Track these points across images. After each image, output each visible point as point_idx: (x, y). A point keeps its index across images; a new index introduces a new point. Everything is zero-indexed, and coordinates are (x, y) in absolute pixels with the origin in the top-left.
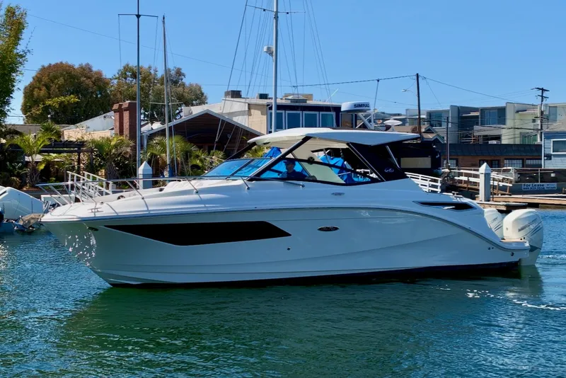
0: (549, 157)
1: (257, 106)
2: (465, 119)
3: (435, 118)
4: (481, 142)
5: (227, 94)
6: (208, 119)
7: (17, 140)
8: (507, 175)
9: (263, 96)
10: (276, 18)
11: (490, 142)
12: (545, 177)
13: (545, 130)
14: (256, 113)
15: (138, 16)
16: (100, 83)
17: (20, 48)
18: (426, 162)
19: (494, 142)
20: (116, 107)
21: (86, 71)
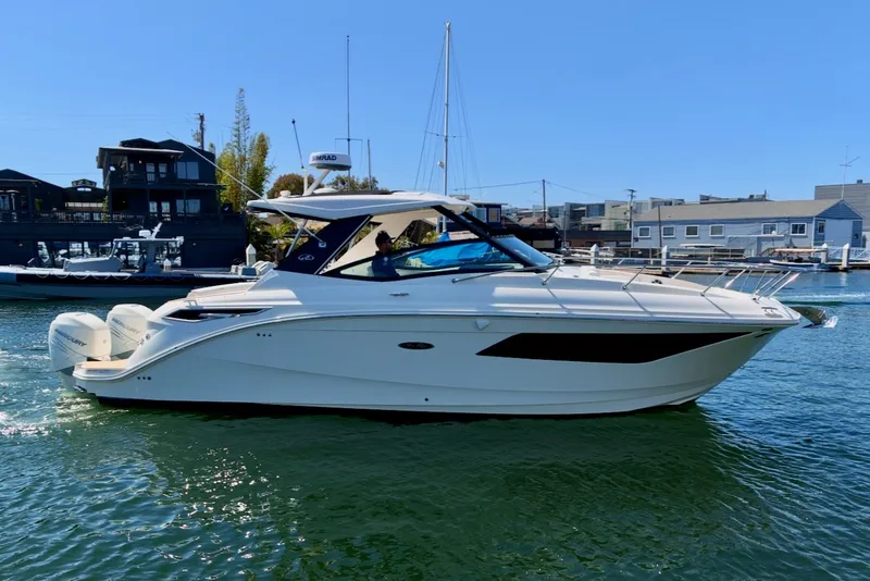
0: (636, 240)
2: (575, 212)
3: (554, 212)
4: (586, 228)
7: (267, 229)
8: (608, 253)
10: (446, 140)
11: (594, 229)
12: (634, 254)
13: (634, 220)
15: (349, 140)
17: (267, 164)
18: (550, 244)
19: (597, 229)
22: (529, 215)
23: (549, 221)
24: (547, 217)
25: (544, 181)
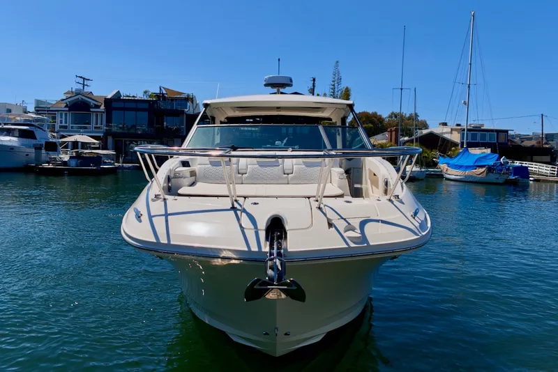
1: (456, 130)
5: (440, 124)
6: (431, 135)
9: (458, 125)
10: (469, 87)
14: (455, 133)
15: (402, 89)
16: (380, 119)
18: (548, 158)
20: (389, 130)
21: (375, 115)
22: (530, 139)
23: (546, 144)
24: (544, 141)
25: (542, 115)
